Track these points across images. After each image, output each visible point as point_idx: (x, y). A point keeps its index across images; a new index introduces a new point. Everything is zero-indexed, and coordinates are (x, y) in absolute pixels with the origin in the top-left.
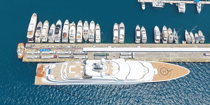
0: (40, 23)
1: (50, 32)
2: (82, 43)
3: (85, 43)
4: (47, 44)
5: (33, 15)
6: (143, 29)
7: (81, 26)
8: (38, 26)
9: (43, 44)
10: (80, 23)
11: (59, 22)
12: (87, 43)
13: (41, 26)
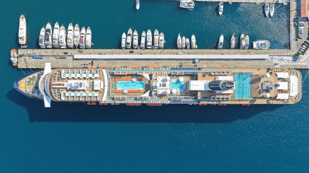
3: (76, 49)
4: (39, 50)
9: (36, 50)
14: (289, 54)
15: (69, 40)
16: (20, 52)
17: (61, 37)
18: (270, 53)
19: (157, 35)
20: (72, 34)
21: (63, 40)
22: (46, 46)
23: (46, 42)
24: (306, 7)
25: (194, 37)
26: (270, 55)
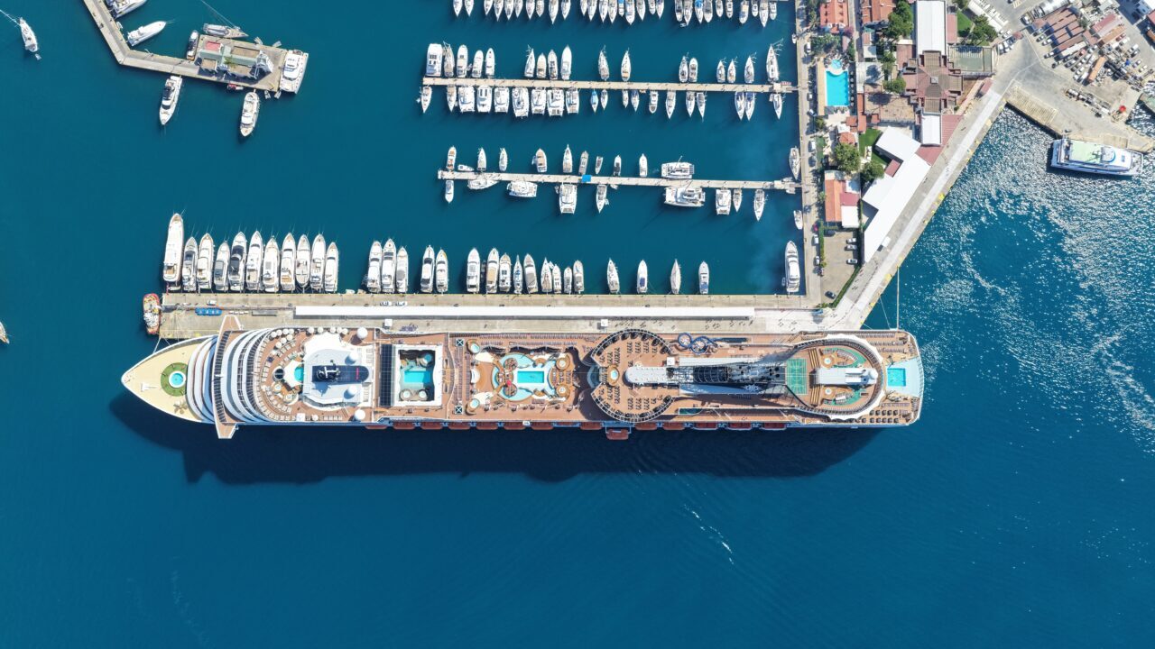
0: (192, 240)
1: (216, 268)
2: (295, 292)
3: (301, 292)
4: (212, 296)
5: (173, 217)
6: (442, 256)
7: (290, 250)
8: (186, 250)
9: (204, 296)
10: (289, 242)
11: (240, 239)
12: (306, 292)
13: (195, 250)
14: (803, 306)
15: (285, 272)
16: (168, 299)
17: (269, 265)
18: (759, 304)
19: (496, 262)
20: (293, 259)
21: (273, 271)
22: (229, 286)
23: (230, 278)
24: (837, 200)
25: (578, 265)
26: (758, 307)
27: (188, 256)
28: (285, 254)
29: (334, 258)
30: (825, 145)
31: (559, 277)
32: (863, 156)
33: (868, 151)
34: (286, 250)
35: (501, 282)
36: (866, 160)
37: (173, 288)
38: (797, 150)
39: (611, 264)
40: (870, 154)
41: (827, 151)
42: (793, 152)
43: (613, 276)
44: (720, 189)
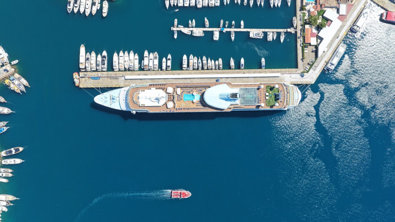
0: (88, 54)
1: (97, 63)
2: (124, 71)
3: (126, 71)
4: (96, 73)
5: (81, 46)
7: (122, 56)
8: (86, 57)
9: (94, 73)
10: (121, 54)
11: (104, 53)
12: (128, 71)
13: (90, 57)
14: (297, 72)
15: (121, 64)
16: (81, 74)
17: (115, 62)
18: (282, 72)
19: (192, 59)
20: (123, 59)
21: (116, 64)
22: (102, 69)
23: (102, 66)
24: (309, 35)
25: (220, 60)
26: (282, 73)
27: (87, 59)
28: (120, 58)
29: (137, 59)
30: (305, 16)
31: (214, 64)
32: (318, 19)
33: (320, 18)
34: (120, 56)
35: (194, 66)
36: (319, 21)
37: (83, 70)
38: (295, 18)
39: (232, 59)
40: (321, 18)
41: (306, 18)
42: (294, 18)
43: (232, 63)
44: (269, 32)
